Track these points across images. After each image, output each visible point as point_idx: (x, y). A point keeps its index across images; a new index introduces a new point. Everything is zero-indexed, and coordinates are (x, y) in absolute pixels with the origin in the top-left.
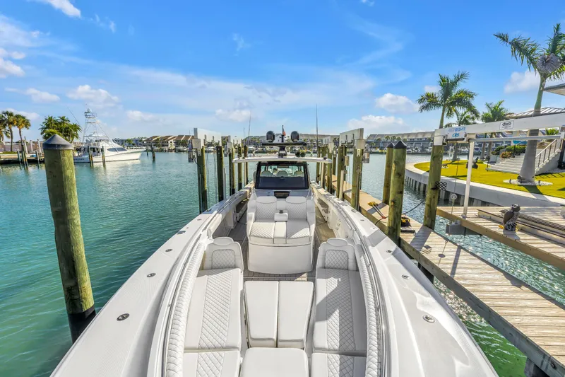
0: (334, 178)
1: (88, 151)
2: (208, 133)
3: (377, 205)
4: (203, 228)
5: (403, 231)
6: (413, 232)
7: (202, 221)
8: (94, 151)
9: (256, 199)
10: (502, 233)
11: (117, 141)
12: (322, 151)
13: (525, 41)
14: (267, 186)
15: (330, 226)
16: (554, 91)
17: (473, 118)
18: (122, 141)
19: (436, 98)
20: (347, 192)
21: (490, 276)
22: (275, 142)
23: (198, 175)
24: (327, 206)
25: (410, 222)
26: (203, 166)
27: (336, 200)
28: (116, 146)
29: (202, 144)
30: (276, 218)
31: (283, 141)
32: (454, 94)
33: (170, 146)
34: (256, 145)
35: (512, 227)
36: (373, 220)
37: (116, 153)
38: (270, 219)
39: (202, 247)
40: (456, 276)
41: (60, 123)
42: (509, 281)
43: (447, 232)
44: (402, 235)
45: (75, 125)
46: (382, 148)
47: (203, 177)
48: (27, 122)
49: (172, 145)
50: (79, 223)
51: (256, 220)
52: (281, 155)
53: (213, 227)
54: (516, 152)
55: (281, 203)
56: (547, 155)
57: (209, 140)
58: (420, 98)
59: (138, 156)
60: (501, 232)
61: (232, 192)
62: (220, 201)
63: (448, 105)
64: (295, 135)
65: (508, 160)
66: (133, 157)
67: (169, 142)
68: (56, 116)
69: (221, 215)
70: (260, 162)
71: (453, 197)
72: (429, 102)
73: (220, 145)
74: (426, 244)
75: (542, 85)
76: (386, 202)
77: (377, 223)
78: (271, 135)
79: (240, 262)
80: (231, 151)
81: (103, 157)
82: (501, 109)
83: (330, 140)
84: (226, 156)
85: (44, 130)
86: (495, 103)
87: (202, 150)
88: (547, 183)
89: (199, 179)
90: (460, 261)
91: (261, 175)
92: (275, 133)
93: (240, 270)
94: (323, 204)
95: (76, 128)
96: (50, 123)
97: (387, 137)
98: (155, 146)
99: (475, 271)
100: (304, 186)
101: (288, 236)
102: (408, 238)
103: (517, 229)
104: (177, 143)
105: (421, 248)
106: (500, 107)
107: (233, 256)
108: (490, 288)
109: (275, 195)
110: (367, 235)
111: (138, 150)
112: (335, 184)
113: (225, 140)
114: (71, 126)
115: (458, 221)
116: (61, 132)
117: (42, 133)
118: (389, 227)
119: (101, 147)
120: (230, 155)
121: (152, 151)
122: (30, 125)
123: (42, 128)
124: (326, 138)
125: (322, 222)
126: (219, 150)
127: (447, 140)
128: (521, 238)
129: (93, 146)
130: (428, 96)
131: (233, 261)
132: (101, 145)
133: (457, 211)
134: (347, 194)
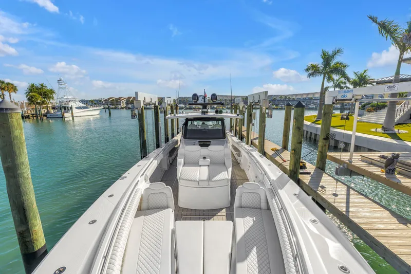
0: (244, 128)
1: (61, 109)
2: (147, 96)
3: (278, 150)
4: (141, 174)
5: (301, 173)
6: (309, 173)
7: (140, 167)
8: (65, 109)
9: (184, 148)
10: (385, 176)
11: (82, 102)
12: (234, 108)
13: (390, 22)
14: (193, 137)
15: (242, 167)
16: (408, 62)
17: (345, 83)
18: (87, 101)
19: (318, 68)
20: (254, 139)
21: (378, 215)
22: (198, 102)
23: (139, 128)
24: (240, 152)
25: (307, 166)
26: (143, 121)
27: (246, 146)
28: (81, 105)
29: (142, 104)
30: (200, 164)
31: (204, 102)
32: (332, 65)
33: (122, 104)
34: (185, 103)
35: (393, 171)
36: (276, 163)
37: (81, 110)
38: (196, 164)
39: (140, 192)
40: (350, 214)
41: (40, 89)
42: (396, 219)
43: (337, 174)
44: (300, 177)
45: (51, 90)
46: (277, 105)
47: (143, 130)
48: (15, 88)
49: (123, 104)
50: (30, 176)
51: (185, 164)
52: (203, 113)
53: (149, 173)
54: (378, 108)
55: (204, 151)
56: (402, 110)
57: (148, 101)
58: (307, 68)
59: (97, 112)
60: (383, 175)
61: (167, 140)
62: (157, 148)
63: (328, 73)
64: (214, 96)
65: (372, 113)
66: (94, 113)
67: (121, 102)
68: (37, 83)
69: (156, 161)
70: (187, 119)
71: (342, 146)
72: (313, 71)
73: (157, 104)
74: (321, 184)
75: (401, 57)
76: (285, 147)
77: (280, 166)
78: (195, 97)
79: (172, 203)
80: (165, 109)
81: (72, 113)
82: (365, 76)
83: (241, 99)
84: (161, 112)
85: (28, 94)
86: (361, 71)
87: (142, 109)
88: (405, 131)
89: (140, 131)
90: (351, 200)
91: (188, 128)
92: (199, 94)
93: (171, 210)
94: (236, 149)
95: (52, 92)
96: (32, 89)
97: (281, 97)
98: (111, 105)
99: (365, 209)
100: (222, 137)
101: (210, 179)
102: (306, 179)
103: (396, 173)
104: (128, 102)
105: (318, 188)
106: (365, 74)
107: (166, 199)
108: (381, 226)
109: (199, 145)
110: (275, 179)
111: (98, 108)
112: (245, 133)
113: (161, 101)
114: (48, 91)
115: (346, 165)
116: (41, 95)
117: (27, 96)
118: (290, 171)
119: (70, 106)
120: (164, 112)
121: (108, 108)
122: (17, 90)
123: (27, 93)
124: (238, 99)
125: (236, 164)
126: (156, 108)
127: (336, 100)
128: (402, 181)
129: (64, 105)
130: (313, 66)
131: (166, 202)
132: (71, 104)
133: (344, 157)
134: (254, 141)
